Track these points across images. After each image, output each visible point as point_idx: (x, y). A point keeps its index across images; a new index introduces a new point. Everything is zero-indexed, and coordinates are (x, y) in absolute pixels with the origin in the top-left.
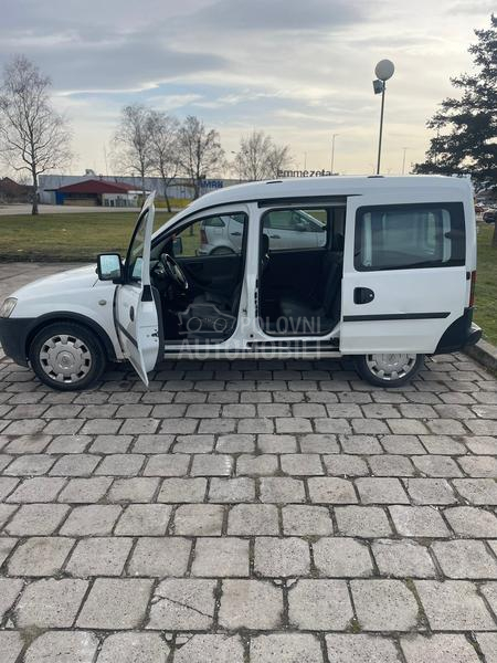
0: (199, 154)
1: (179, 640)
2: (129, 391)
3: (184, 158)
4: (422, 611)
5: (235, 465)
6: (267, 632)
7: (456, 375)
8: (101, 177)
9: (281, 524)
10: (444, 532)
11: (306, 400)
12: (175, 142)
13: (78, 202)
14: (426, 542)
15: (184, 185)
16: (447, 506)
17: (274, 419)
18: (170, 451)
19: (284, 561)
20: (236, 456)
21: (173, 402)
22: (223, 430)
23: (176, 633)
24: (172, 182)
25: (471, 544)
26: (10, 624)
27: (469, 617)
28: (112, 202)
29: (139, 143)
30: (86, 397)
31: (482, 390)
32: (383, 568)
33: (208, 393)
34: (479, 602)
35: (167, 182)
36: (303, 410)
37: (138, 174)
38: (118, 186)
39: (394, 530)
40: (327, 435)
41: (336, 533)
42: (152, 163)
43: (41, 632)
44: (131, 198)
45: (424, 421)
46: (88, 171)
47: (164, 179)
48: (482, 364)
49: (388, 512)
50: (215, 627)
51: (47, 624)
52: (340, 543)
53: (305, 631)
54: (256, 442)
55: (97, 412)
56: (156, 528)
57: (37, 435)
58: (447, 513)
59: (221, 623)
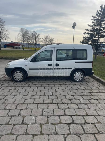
0: (36, 38)
1: (49, 117)
2: (30, 82)
3: (33, 39)
4: (86, 113)
5: (52, 94)
6: (62, 116)
7: (89, 80)
8: (14, 42)
9: (62, 102)
10: (89, 103)
11: (63, 84)
12: (31, 36)
13: (9, 48)
14: (86, 104)
15: (32, 45)
16: (89, 99)
17: (58, 87)
18: (40, 92)
19: (64, 107)
20: (52, 92)
21: (39, 84)
22: (49, 88)
23: (48, 116)
24: (30, 44)
25: (94, 104)
26: (20, 115)
27: (94, 114)
28: (17, 48)
29: (23, 36)
30: (22, 83)
31: (94, 83)
32: (80, 107)
33: (45, 83)
34: (96, 112)
35: (29, 44)
36: (63, 86)
37: (23, 42)
38: (18, 45)
39: (81, 103)
40: (68, 89)
41: (71, 103)
42: (26, 40)
43: (25, 116)
44: (21, 47)
45: (85, 87)
46: (11, 41)
47: (28, 43)
48: (94, 79)
49: (80, 100)
50: (54, 115)
51: (26, 115)
52: (72, 104)
53: (68, 116)
54: (55, 90)
55: (25, 86)
56: (41, 102)
57: (15, 89)
58: (89, 100)
59: (55, 115)
